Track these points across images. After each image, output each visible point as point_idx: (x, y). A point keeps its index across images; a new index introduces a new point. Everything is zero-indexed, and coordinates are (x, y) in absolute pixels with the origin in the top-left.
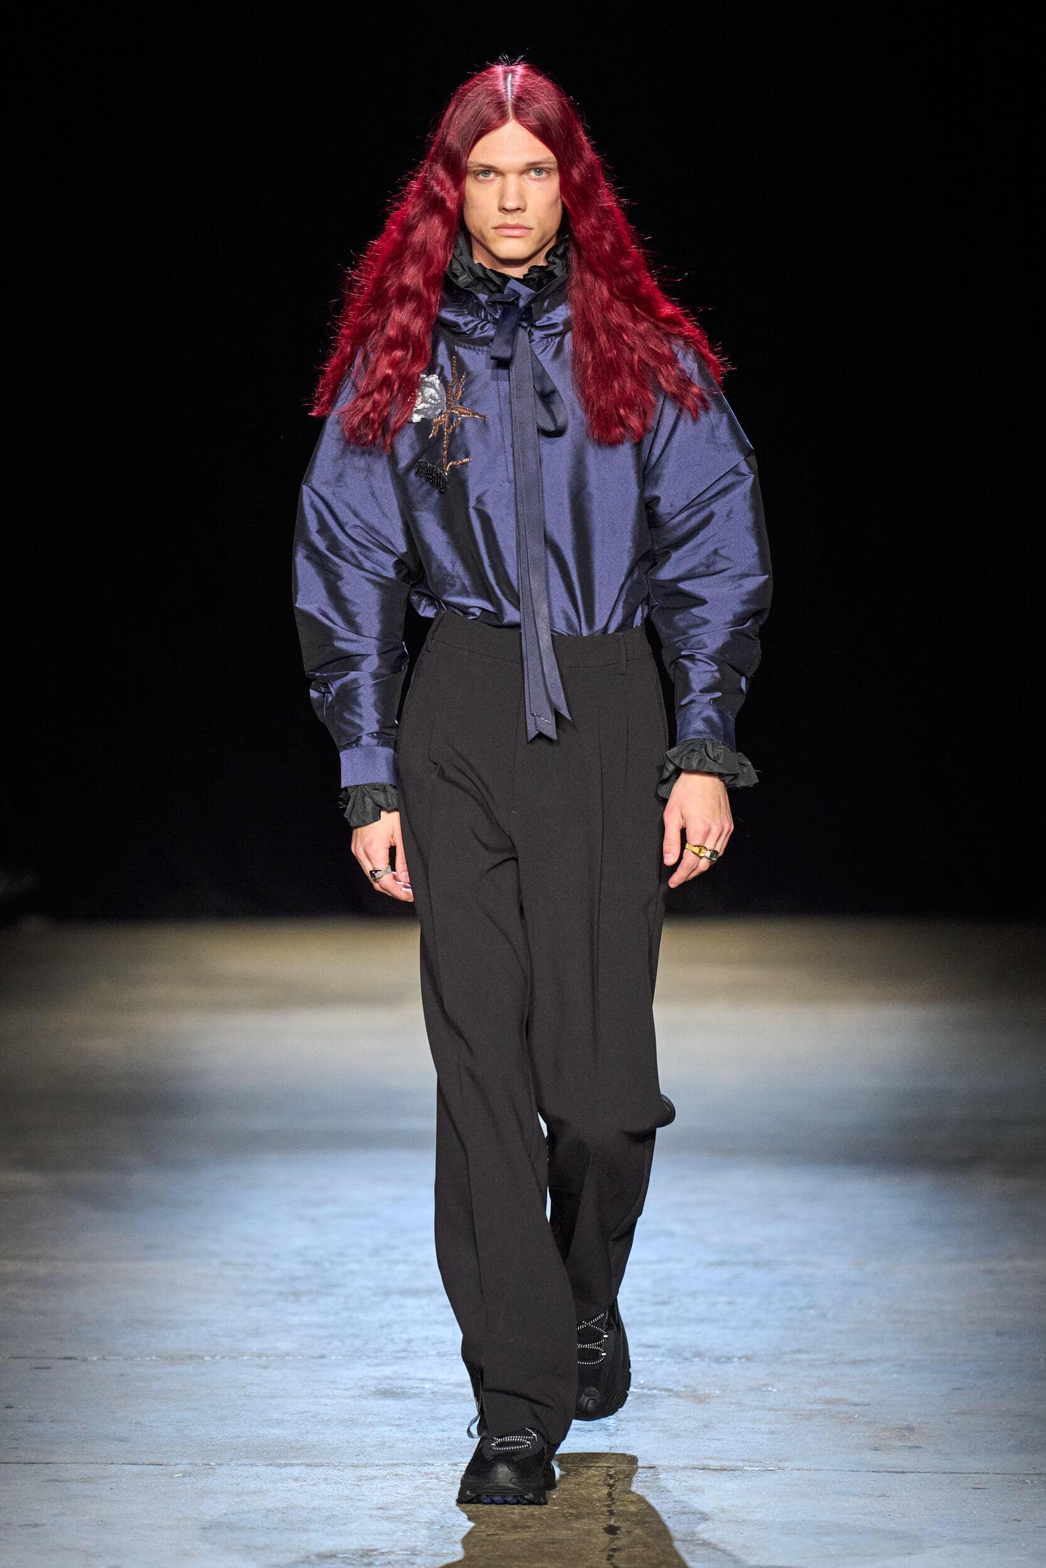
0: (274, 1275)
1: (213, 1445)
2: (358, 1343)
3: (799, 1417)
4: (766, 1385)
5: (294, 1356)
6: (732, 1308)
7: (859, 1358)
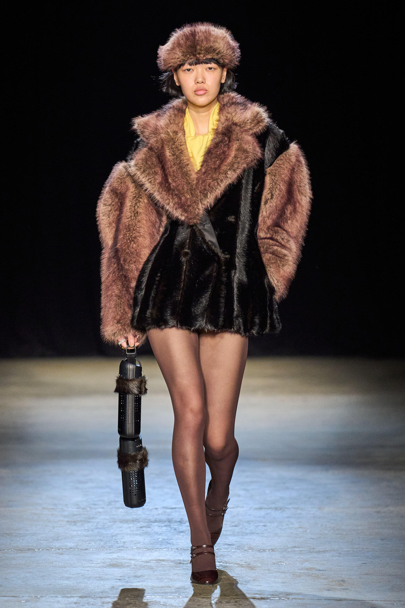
0: (66, 513)
1: (39, 588)
2: (102, 543)
3: (295, 576)
4: (280, 562)
5: (74, 549)
6: (265, 528)
7: (321, 550)
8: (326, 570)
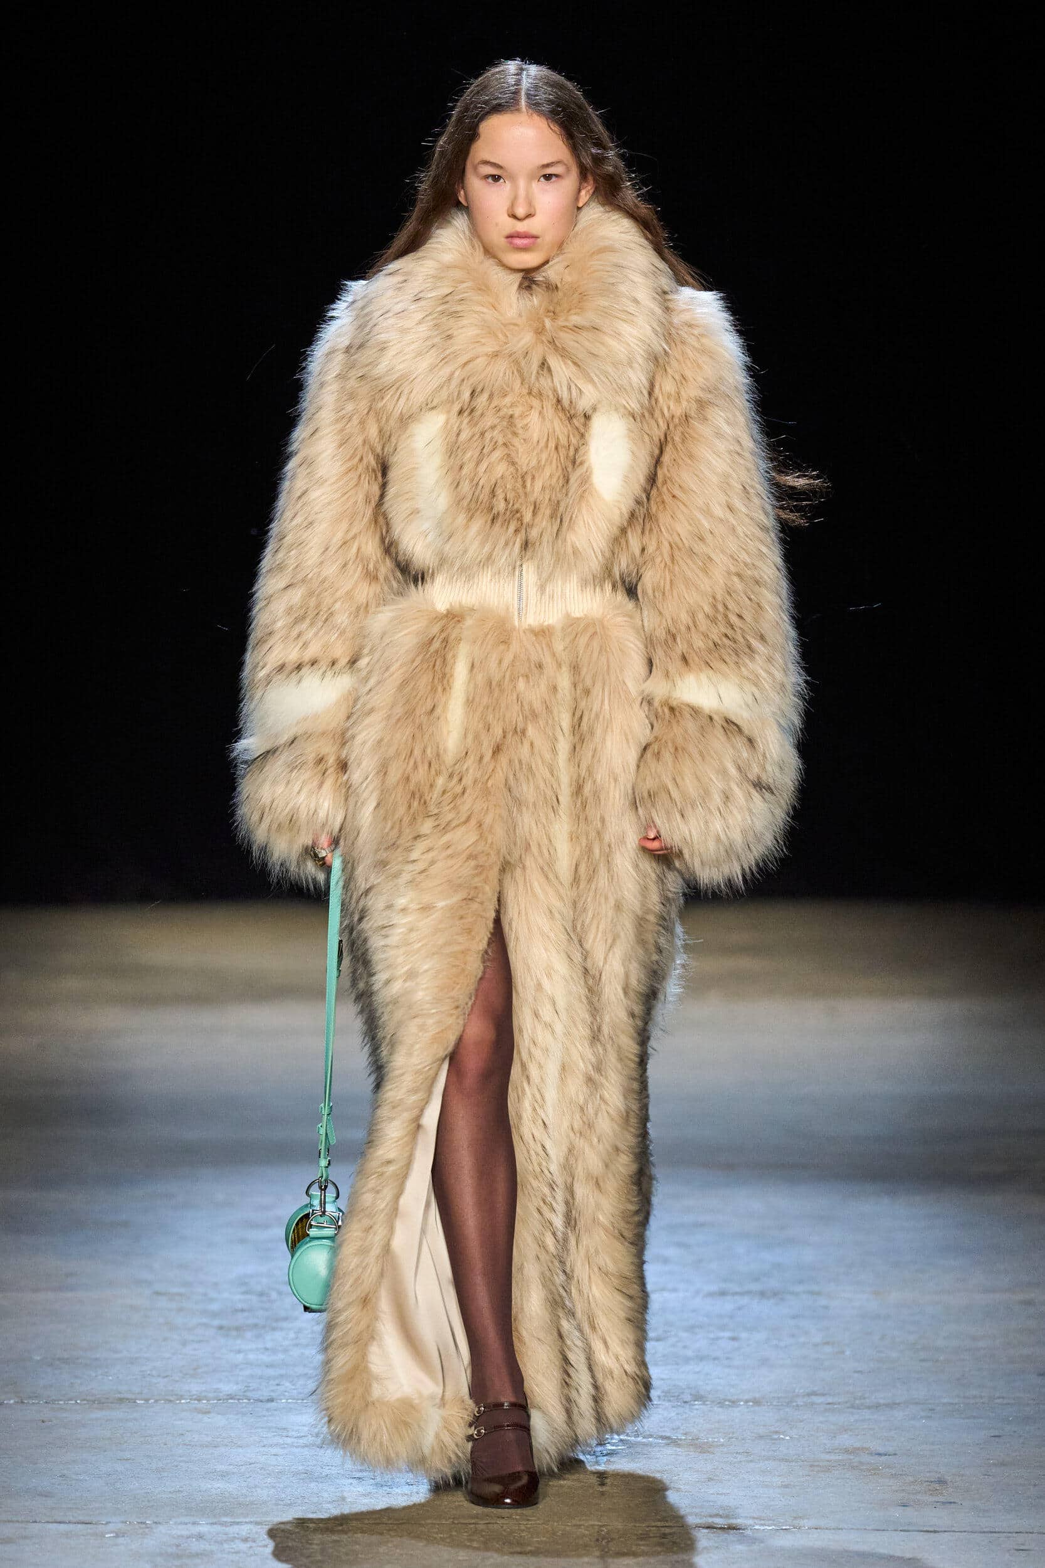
0: (214, 1307)
1: (149, 1501)
3: (816, 1469)
4: (776, 1432)
5: (239, 1399)
6: (736, 1344)
7: (882, 1401)
8: (895, 1454)
